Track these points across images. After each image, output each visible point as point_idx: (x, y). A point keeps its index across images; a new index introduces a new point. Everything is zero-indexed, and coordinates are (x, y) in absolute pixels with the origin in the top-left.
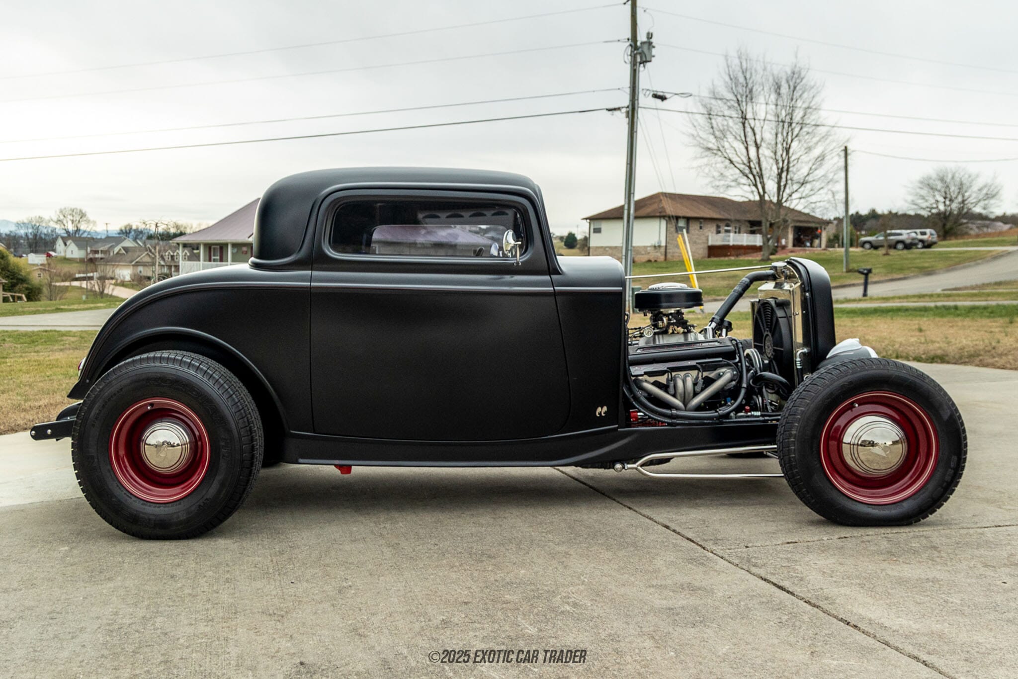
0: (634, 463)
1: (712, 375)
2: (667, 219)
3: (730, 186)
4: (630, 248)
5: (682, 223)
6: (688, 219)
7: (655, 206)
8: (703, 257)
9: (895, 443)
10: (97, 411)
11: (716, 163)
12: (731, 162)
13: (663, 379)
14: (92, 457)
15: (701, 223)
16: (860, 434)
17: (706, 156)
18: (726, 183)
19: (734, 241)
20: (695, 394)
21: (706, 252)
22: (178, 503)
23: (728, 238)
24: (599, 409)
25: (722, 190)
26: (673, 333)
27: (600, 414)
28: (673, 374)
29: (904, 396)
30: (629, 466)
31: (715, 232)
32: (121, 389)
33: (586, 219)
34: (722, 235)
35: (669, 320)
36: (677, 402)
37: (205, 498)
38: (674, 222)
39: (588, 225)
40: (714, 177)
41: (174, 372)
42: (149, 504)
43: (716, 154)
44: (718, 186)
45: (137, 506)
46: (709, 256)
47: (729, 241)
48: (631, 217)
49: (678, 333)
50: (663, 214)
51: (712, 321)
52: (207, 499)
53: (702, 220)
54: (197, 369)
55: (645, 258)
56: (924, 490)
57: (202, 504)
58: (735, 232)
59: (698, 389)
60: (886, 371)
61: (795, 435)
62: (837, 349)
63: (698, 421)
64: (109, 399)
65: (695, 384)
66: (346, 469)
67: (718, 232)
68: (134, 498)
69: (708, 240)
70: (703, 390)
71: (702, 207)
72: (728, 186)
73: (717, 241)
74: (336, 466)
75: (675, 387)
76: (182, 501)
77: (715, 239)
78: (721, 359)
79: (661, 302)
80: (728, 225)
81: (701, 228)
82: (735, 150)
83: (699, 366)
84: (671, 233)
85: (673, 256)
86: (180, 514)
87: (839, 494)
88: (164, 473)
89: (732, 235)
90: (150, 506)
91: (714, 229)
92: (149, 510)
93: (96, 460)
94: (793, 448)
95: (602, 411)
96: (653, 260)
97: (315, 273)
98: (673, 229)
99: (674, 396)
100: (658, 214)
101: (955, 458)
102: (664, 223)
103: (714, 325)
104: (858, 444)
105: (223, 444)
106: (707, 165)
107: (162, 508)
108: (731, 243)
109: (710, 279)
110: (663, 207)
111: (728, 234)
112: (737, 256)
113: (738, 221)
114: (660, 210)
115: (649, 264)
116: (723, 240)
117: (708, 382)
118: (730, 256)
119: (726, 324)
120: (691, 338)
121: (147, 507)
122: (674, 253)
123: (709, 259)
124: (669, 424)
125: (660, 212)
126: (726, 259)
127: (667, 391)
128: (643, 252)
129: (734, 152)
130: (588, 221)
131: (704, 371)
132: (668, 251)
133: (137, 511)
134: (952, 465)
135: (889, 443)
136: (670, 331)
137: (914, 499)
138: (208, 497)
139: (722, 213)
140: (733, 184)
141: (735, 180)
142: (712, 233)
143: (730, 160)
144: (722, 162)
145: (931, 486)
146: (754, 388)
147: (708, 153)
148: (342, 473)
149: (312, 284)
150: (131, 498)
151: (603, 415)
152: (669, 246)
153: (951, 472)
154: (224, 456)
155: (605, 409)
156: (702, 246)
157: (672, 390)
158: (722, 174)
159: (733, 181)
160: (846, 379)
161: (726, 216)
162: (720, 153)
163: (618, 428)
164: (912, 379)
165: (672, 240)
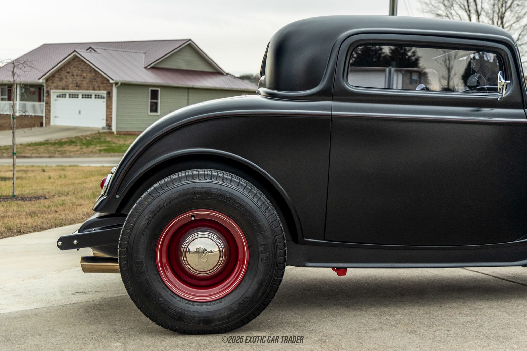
10: (147, 222)
14: (141, 262)
22: (219, 301)
32: (170, 202)
37: (245, 296)
41: (218, 187)
42: (192, 303)
45: (182, 305)
52: (246, 297)
54: (238, 185)
57: (242, 302)
64: (159, 211)
66: (341, 271)
68: (178, 299)
74: (333, 268)
76: (223, 300)
86: (222, 311)
88: (202, 276)
90: (193, 305)
92: (194, 308)
93: (145, 265)
97: (335, 103)
105: (261, 249)
107: (204, 306)
121: (191, 306)
133: (181, 309)
138: (248, 296)
148: (338, 275)
149: (333, 113)
150: (176, 298)
154: (262, 259)
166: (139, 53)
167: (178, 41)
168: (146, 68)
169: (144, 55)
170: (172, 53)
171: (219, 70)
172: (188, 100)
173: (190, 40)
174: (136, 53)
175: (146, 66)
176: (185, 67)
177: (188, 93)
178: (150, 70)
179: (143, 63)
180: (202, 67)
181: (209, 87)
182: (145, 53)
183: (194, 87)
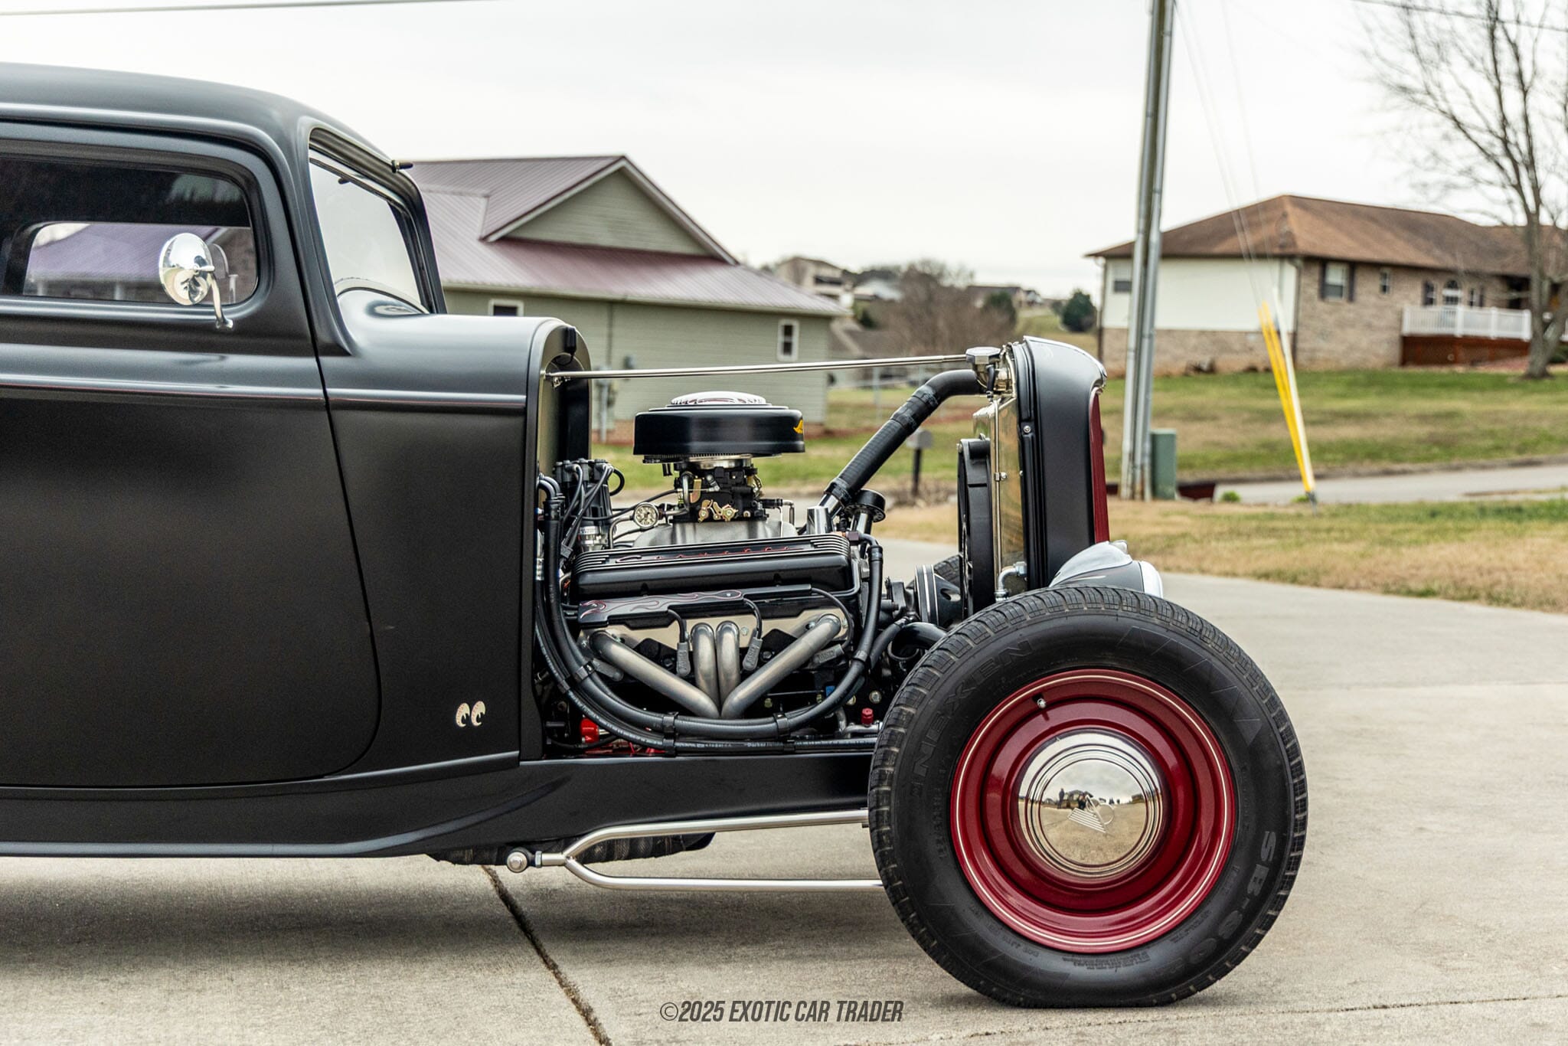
0: (561, 850)
1: (788, 626)
2: (1299, 262)
3: (1455, 187)
4: (1146, 331)
5: (1336, 276)
6: (1354, 267)
7: (1266, 232)
8: (1389, 365)
9: (1137, 799)
11: (1421, 127)
12: (1458, 125)
13: (668, 636)
15: (1385, 276)
16: (1049, 775)
17: (1396, 107)
18: (1443, 177)
19: (1466, 325)
20: (745, 675)
21: (1395, 352)
23: (1450, 318)
24: (463, 710)
25: (1433, 194)
26: (710, 519)
27: (467, 720)
28: (690, 624)
29: (1154, 680)
30: (546, 857)
31: (1419, 300)
33: (1096, 255)
34: (1438, 309)
35: (705, 485)
36: (698, 697)
38: (1316, 270)
39: (1100, 270)
40: (1414, 162)
43: (1421, 103)
44: (1425, 185)
46: (1404, 361)
47: (1453, 325)
48: (1154, 253)
49: (722, 520)
50: (1290, 250)
51: (829, 492)
53: (1387, 271)
55: (1241, 362)
56: (1198, 918)
58: (1471, 304)
59: (750, 662)
60: (1109, 621)
61: (892, 775)
62: (1073, 568)
63: (728, 745)
65: (742, 652)
67: (1429, 302)
69: (1401, 320)
70: (762, 663)
71: (1388, 236)
72: (1449, 187)
73: (1423, 323)
75: (692, 656)
77: (1422, 320)
78: (809, 587)
79: (689, 440)
80: (1452, 285)
81: (1384, 289)
82: (1470, 96)
83: (751, 603)
84: (1310, 299)
85: (1312, 360)
87: (997, 926)
89: (1461, 309)
91: (1416, 292)
94: (886, 809)
95: (470, 713)
96: (1261, 367)
98: (1313, 290)
99: (691, 679)
100: (1277, 251)
101: (1270, 840)
102: (1290, 273)
103: (832, 502)
104: (1040, 802)
106: (1399, 129)
108: (1459, 331)
109: (1389, 420)
110: (1290, 234)
111: (1451, 307)
112: (1473, 363)
113: (1474, 275)
114: (1282, 241)
115: (1251, 376)
116: (1441, 322)
117: (777, 643)
118: (1455, 362)
119: (867, 501)
120: (764, 532)
122: (1313, 350)
123: (1402, 370)
124: (659, 751)
125: (1282, 246)
126: (1445, 370)
127: (673, 670)
128: (1237, 347)
129: (1467, 100)
130: (1101, 261)
131: (765, 615)
132: (1300, 345)
134: (1267, 851)
135: (1126, 799)
136: (703, 514)
137: (1174, 940)
139: (1437, 252)
140: (1463, 180)
141: (1468, 171)
142: (1413, 303)
143: (1454, 118)
144: (1437, 125)
145: (1214, 908)
146: (897, 662)
147: (1399, 100)
151: (476, 724)
152: (1303, 334)
153: (1261, 872)
155: (480, 708)
156: (1386, 336)
157: (683, 666)
158: (1434, 154)
159: (1461, 173)
160: (1015, 636)
161: (1448, 262)
162: (1430, 101)
163: (520, 758)
164: (1172, 638)
165: (1311, 317)
166: (469, 194)
167: (588, 162)
168: (484, 239)
169: (483, 201)
170: (567, 195)
171: (713, 249)
172: (610, 336)
173: (623, 158)
174: (461, 194)
175: (484, 234)
176: (606, 239)
177: (611, 318)
178: (497, 247)
179: (479, 225)
180: (660, 240)
181: (675, 299)
182: (487, 196)
183: (630, 298)
